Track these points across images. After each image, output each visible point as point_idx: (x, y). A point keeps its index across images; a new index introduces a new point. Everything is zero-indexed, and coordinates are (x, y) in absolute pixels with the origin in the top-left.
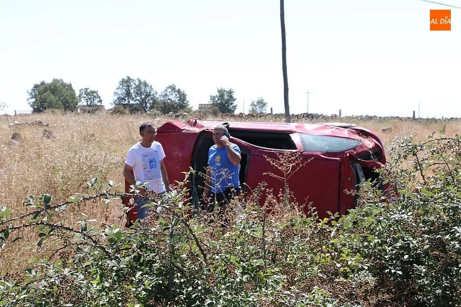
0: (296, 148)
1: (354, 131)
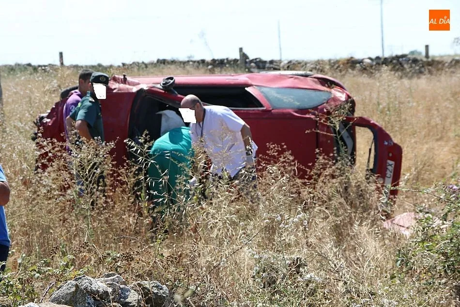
0: (264, 107)
1: (316, 80)
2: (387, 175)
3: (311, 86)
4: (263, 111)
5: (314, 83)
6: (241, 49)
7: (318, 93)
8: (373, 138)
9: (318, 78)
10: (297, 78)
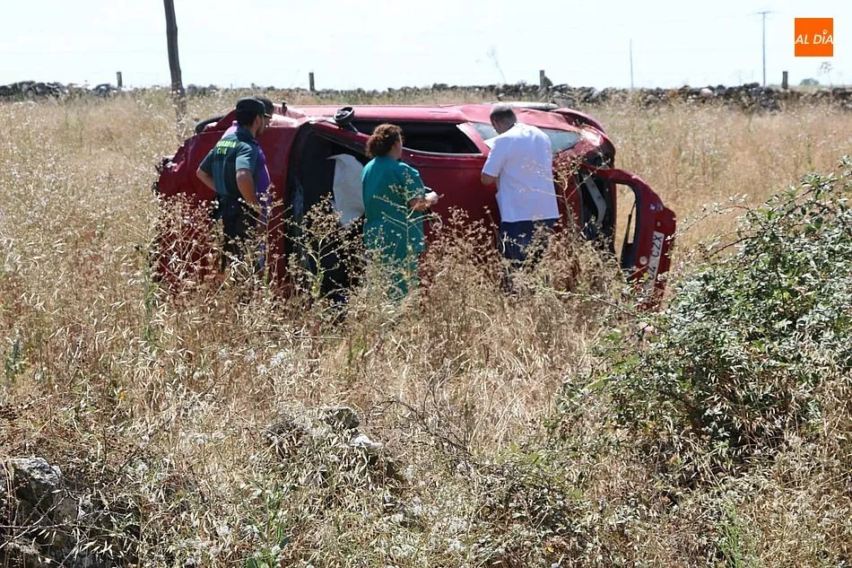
0: (478, 151)
1: (561, 115)
2: (654, 253)
3: (552, 124)
4: (479, 157)
5: (556, 120)
6: (542, 73)
7: (560, 134)
8: (634, 200)
9: (563, 113)
10: (532, 113)
